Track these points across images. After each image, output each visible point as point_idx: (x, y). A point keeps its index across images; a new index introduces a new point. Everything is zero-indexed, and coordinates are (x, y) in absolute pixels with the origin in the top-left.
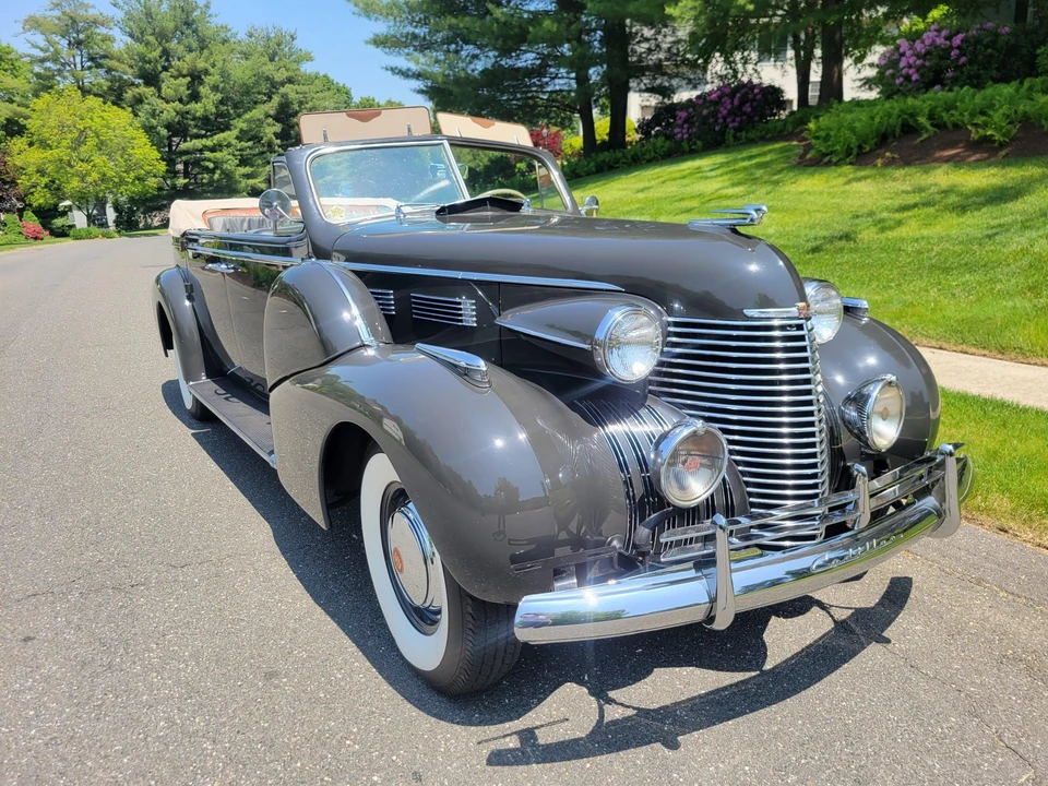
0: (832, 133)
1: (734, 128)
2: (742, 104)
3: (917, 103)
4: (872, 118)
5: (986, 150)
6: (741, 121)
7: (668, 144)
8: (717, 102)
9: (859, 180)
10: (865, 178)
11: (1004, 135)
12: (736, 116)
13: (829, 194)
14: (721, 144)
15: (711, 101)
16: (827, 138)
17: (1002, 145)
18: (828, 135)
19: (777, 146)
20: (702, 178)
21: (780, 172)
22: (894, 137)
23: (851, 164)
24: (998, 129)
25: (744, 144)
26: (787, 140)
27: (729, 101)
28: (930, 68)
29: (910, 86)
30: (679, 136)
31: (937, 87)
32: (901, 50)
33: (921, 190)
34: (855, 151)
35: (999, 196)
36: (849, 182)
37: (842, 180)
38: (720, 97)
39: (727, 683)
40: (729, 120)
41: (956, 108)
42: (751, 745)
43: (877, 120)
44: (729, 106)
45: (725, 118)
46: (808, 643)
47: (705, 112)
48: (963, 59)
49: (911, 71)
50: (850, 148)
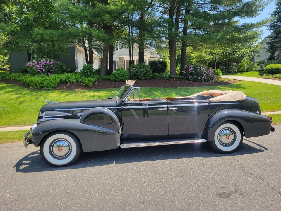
28: (47, 69)
50: (52, 86)
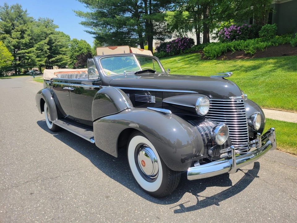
0: (210, 51)
1: (182, 49)
2: (184, 43)
3: (231, 44)
4: (220, 48)
5: (249, 56)
6: (184, 48)
7: (165, 53)
8: (177, 43)
9: (219, 63)
10: (220, 63)
11: (253, 52)
12: (183, 46)
13: (212, 67)
14: (179, 54)
15: (176, 42)
16: (209, 53)
17: (253, 55)
18: (209, 52)
19: (195, 54)
20: (176, 63)
21: (197, 61)
22: (225, 52)
23: (215, 59)
24: (252, 51)
25: (185, 54)
26: (197, 53)
27: (180, 42)
28: (232, 35)
29: (227, 39)
30: (168, 51)
31: (234, 40)
32: (225, 30)
33: (235, 66)
34: (216, 56)
35: (255, 68)
36: (216, 64)
37: (215, 63)
38: (178, 41)
39: (225, 189)
40: (181, 47)
41: (240, 45)
42: (236, 203)
43: (221, 48)
44: (181, 44)
45: (180, 47)
46: (240, 179)
47: (174, 45)
48: (240, 33)
49: (228, 36)
50: (215, 55)
